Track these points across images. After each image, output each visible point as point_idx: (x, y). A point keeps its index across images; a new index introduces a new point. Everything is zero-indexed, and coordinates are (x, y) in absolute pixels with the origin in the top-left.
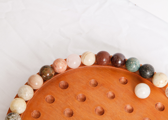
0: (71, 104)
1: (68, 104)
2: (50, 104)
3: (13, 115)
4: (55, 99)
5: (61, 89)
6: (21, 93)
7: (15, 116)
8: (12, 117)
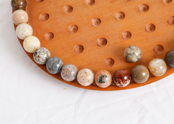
0: (62, 3)
1: (60, 5)
2: (49, 19)
3: (38, 52)
4: (47, 12)
5: (42, 3)
6: (23, 34)
7: (39, 50)
8: (40, 52)
